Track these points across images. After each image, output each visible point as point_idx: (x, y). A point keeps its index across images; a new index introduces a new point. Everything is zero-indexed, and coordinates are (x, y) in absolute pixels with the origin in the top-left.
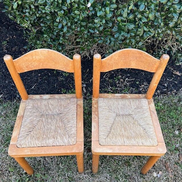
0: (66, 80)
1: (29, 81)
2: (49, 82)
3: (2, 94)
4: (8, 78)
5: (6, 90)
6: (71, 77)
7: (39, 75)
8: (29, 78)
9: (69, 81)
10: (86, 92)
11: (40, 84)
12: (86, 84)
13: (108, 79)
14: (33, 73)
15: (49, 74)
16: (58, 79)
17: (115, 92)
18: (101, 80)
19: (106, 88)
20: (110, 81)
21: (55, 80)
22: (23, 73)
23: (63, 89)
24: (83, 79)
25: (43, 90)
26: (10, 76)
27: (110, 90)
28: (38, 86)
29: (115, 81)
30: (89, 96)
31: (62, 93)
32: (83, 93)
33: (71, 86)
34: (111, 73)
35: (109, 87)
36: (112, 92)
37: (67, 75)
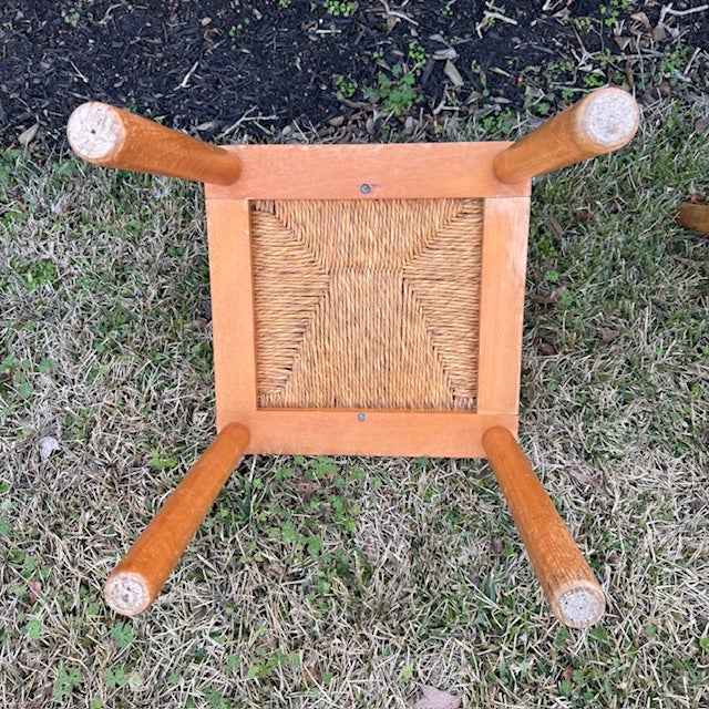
0: (350, 35)
1: (160, 55)
2: (261, 56)
3: (36, 126)
4: (48, 46)
5: (47, 103)
6: (371, 18)
7: (206, 21)
8: (156, 41)
9: (362, 38)
10: (462, 84)
11: (220, 65)
12: (455, 47)
13: (566, 17)
14: (173, 18)
15: (256, 12)
16: (303, 36)
17: (618, 77)
18: (534, 23)
19: (566, 57)
20: (580, 23)
21: (289, 42)
22: (121, 23)
23: (341, 78)
24: (436, 24)
25: (240, 89)
26: (57, 35)
27: (589, 68)
28: (208, 71)
29: (605, 26)
30: (480, 104)
31: (340, 97)
32: (450, 91)
33: (382, 64)
35: (580, 54)
36: (599, 77)
37: (347, 10)
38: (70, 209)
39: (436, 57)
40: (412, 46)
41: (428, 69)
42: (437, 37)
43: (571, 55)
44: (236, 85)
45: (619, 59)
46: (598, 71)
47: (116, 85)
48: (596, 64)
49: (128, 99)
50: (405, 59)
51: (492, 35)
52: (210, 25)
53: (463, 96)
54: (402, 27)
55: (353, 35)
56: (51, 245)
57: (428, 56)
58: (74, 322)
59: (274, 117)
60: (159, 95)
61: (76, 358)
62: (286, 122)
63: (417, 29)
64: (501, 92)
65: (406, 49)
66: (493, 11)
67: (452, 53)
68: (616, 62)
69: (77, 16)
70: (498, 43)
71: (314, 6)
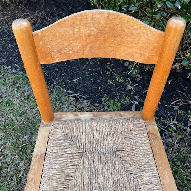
0: (117, 86)
1: (76, 72)
2: (95, 82)
5: (48, 72)
6: (125, 85)
7: (90, 70)
8: (77, 69)
9: (119, 89)
11: (84, 80)
12: (139, 102)
13: (177, 108)
14: (85, 66)
15: (101, 72)
16: (107, 82)
17: (180, 133)
18: (166, 106)
19: (168, 119)
20: (179, 112)
21: (102, 82)
22: (75, 62)
23: (106, 96)
24: (139, 94)
25: (84, 87)
27: (173, 126)
28: (81, 80)
29: (187, 116)
31: (103, 100)
33: (118, 97)
34: (187, 102)
35: (173, 120)
36: (174, 130)
37: (121, 81)
39: (132, 102)
40: (128, 96)
41: (128, 104)
42: (136, 97)
43: (170, 119)
44: (84, 86)
45: (185, 128)
46: (175, 128)
47: (63, 75)
48: (176, 126)
50: (124, 99)
54: (130, 91)
57: (130, 101)
59: (85, 97)
60: (68, 81)
62: (86, 99)
63: (133, 92)
65: (126, 97)
67: (137, 103)
68: (183, 128)
71: (114, 76)
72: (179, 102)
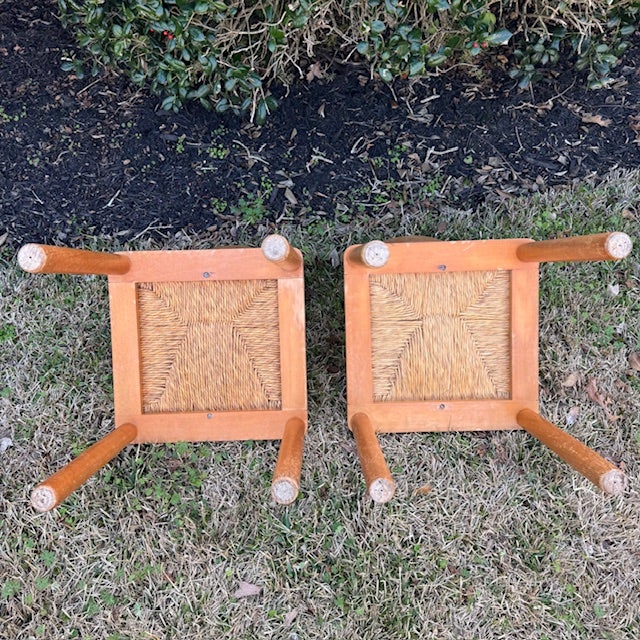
0: (224, 171)
1: (94, 185)
2: (164, 185)
3: (6, 235)
4: (17, 180)
5: (15, 218)
6: (238, 160)
7: (126, 162)
8: (92, 175)
9: (232, 173)
10: (296, 203)
11: (134, 192)
12: (293, 179)
13: (366, 158)
14: (104, 160)
15: (161, 156)
16: (192, 172)
17: (397, 197)
18: (344, 162)
19: (364, 184)
20: (374, 162)
21: (183, 175)
22: (68, 163)
23: (216, 200)
24: (280, 164)
25: (147, 208)
26: (23, 173)
27: (379, 191)
28: (126, 196)
29: (391, 163)
30: (308, 215)
31: (215, 212)
32: (288, 208)
33: (244, 190)
34: (376, 136)
35: (373, 182)
36: (385, 197)
37: (222, 154)
38: (27, 289)
39: (279, 186)
40: (263, 179)
41: (275, 194)
42: (280, 172)
43: (368, 183)
44: (145, 205)
45: (399, 184)
46: (384, 193)
47: (63, 205)
48: (383, 188)
49: (71, 215)
50: (259, 188)
51: (317, 170)
52: (130, 165)
53: (296, 211)
54: (258, 166)
55: (226, 171)
56: (13, 315)
57: (274, 185)
58: (26, 364)
59: (170, 226)
60: (92, 212)
61: (27, 388)
62: (179, 230)
63: (268, 166)
64: (321, 207)
65: (259, 181)
66: (318, 155)
67: (290, 183)
68: (396, 187)
69: (38, 160)
70: (321, 175)
71: (200, 152)
72: (362, 142)
